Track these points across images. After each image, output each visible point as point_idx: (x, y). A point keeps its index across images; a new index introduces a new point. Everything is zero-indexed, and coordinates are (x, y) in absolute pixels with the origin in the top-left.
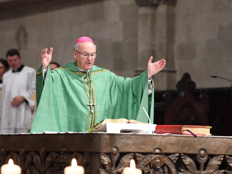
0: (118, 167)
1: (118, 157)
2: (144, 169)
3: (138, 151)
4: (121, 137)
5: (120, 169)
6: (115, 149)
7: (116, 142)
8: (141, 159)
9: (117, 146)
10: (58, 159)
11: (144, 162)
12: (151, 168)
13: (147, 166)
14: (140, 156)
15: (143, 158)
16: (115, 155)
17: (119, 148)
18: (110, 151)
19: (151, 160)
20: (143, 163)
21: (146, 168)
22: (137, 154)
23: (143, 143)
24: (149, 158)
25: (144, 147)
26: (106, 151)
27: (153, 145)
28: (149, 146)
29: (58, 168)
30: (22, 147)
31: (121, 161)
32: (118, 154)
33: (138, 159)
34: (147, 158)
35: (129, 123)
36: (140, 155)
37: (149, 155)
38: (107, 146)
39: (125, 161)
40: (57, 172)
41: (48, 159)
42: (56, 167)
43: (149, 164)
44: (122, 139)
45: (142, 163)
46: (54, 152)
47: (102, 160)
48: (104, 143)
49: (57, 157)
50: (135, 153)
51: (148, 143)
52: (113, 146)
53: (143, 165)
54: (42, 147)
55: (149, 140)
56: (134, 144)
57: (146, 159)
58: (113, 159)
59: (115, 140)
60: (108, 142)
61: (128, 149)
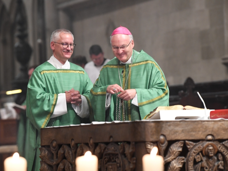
0: (167, 156)
1: (166, 146)
2: (196, 158)
3: (187, 138)
4: (169, 124)
5: (169, 158)
6: (162, 138)
7: (163, 129)
8: (192, 146)
9: (165, 134)
10: (106, 150)
11: (195, 150)
12: (203, 156)
13: (198, 154)
14: (191, 144)
15: (194, 146)
16: (163, 143)
17: (167, 136)
18: (156, 140)
19: (203, 148)
20: (195, 151)
21: (198, 156)
22: (187, 142)
23: (193, 130)
24: (200, 146)
25: (194, 133)
26: (152, 139)
27: (204, 132)
28: (200, 133)
29: (106, 159)
30: (72, 139)
31: (170, 150)
32: (166, 143)
33: (188, 147)
34: (198, 146)
35: (184, 109)
36: (191, 142)
37: (201, 142)
38: (153, 134)
39: (174, 150)
40: (106, 163)
41: (97, 151)
42: (105, 158)
43: (201, 152)
44: (169, 126)
45: (193, 151)
46: (102, 143)
47: (148, 150)
48: (150, 131)
49: (105, 148)
50: (184, 140)
51: (198, 129)
52: (160, 134)
53: (194, 153)
54: (91, 138)
55: (199, 126)
56: (183, 131)
57: (197, 147)
58: (160, 148)
59: (162, 127)
60: (154, 130)
61: (176, 136)
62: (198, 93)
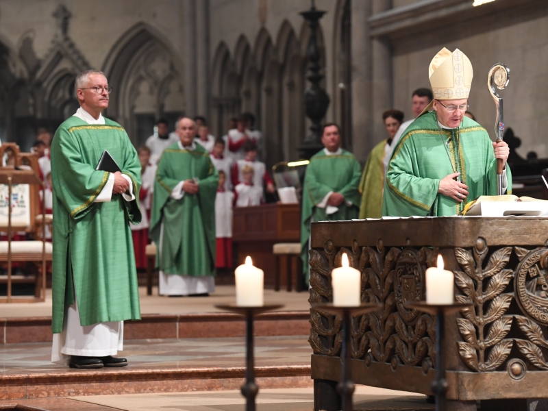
0: (486, 268)
1: (486, 253)
2: (530, 271)
3: (518, 243)
4: (490, 222)
5: (489, 272)
6: (480, 242)
7: (481, 230)
8: (524, 255)
9: (484, 237)
10: (401, 257)
11: (529, 260)
12: (541, 269)
13: (534, 266)
14: (522, 251)
15: (528, 255)
16: (480, 250)
17: (487, 239)
18: (471, 245)
19: (541, 257)
20: (528, 262)
21: (533, 269)
22: (517, 248)
23: (527, 232)
24: (537, 254)
25: (528, 236)
26: (464, 244)
27: (544, 234)
28: (538, 235)
29: (401, 270)
30: (355, 240)
31: (491, 259)
32: (486, 249)
33: (519, 255)
34: (534, 254)
35: (520, 200)
36: (523, 249)
37: (537, 249)
38: (467, 237)
39: (498, 259)
40: (400, 276)
41: (389, 258)
42: (399, 269)
43: (538, 263)
44: (491, 225)
45: (526, 261)
46: (396, 247)
47: (458, 258)
48: (461, 231)
49: (399, 255)
50: (513, 246)
51: (534, 230)
52: (477, 237)
53: (527, 264)
54: (380, 239)
55: (536, 225)
56: (511, 232)
57: (532, 256)
58: (477, 256)
59: (480, 227)
60: (468, 230)
61: (502, 240)
62: (543, 177)
